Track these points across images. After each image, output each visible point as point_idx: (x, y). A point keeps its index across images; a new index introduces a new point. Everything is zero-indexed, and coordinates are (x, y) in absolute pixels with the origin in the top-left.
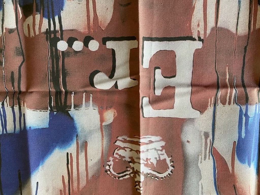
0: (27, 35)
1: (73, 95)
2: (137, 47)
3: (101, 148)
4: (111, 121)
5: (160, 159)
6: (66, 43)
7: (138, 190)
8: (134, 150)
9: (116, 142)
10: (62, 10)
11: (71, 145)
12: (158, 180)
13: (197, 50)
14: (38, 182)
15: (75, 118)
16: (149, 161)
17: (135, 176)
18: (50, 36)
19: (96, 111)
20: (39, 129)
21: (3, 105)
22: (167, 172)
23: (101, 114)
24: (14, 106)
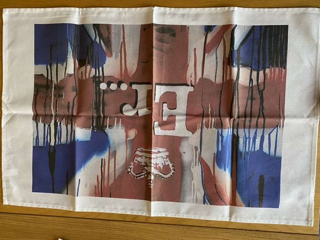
0: (80, 78)
1: (108, 119)
2: (151, 89)
3: (125, 156)
4: (133, 137)
5: (165, 165)
6: (106, 84)
7: (150, 187)
8: (148, 158)
9: (136, 152)
10: (105, 63)
11: (105, 153)
12: (163, 179)
13: (190, 92)
14: (80, 179)
15: (109, 134)
16: (157, 166)
17: (148, 176)
18: (96, 80)
19: (124, 130)
20: (83, 141)
21: (60, 123)
22: (170, 174)
23: (126, 132)
24: (68, 125)
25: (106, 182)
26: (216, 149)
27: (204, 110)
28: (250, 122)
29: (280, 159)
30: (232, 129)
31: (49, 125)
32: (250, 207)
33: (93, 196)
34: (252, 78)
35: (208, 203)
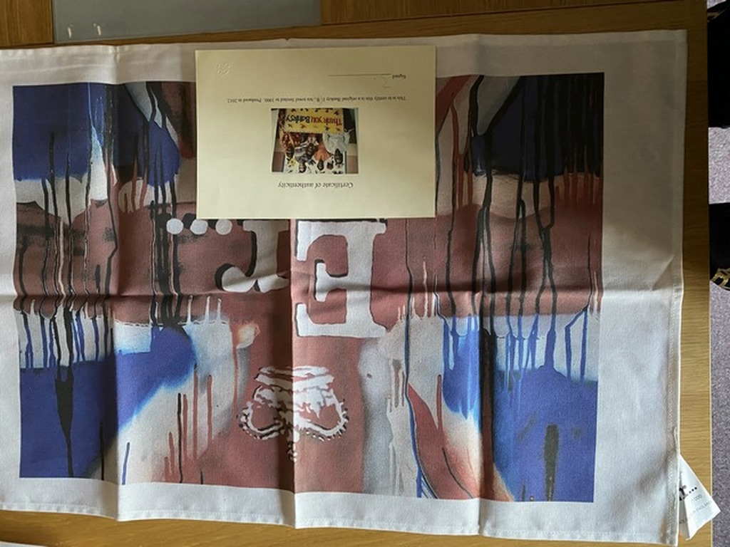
0: (123, 209)
2: (287, 229)
3: (233, 387)
4: (250, 342)
5: (325, 406)
6: (180, 221)
7: (291, 458)
9: (257, 377)
10: (176, 173)
11: (185, 380)
12: (323, 440)
13: (378, 235)
14: (129, 444)
15: (194, 337)
16: (307, 408)
17: (286, 434)
18: (157, 212)
19: (227, 326)
20: (134, 354)
21: (78, 315)
22: (337, 427)
23: (234, 330)
24: (96, 316)
25: (190, 448)
26: (443, 365)
27: (413, 276)
28: (521, 300)
29: (594, 385)
30: (478, 319)
31: (53, 320)
32: (528, 501)
33: (161, 481)
34: (523, 198)
35: (429, 494)
